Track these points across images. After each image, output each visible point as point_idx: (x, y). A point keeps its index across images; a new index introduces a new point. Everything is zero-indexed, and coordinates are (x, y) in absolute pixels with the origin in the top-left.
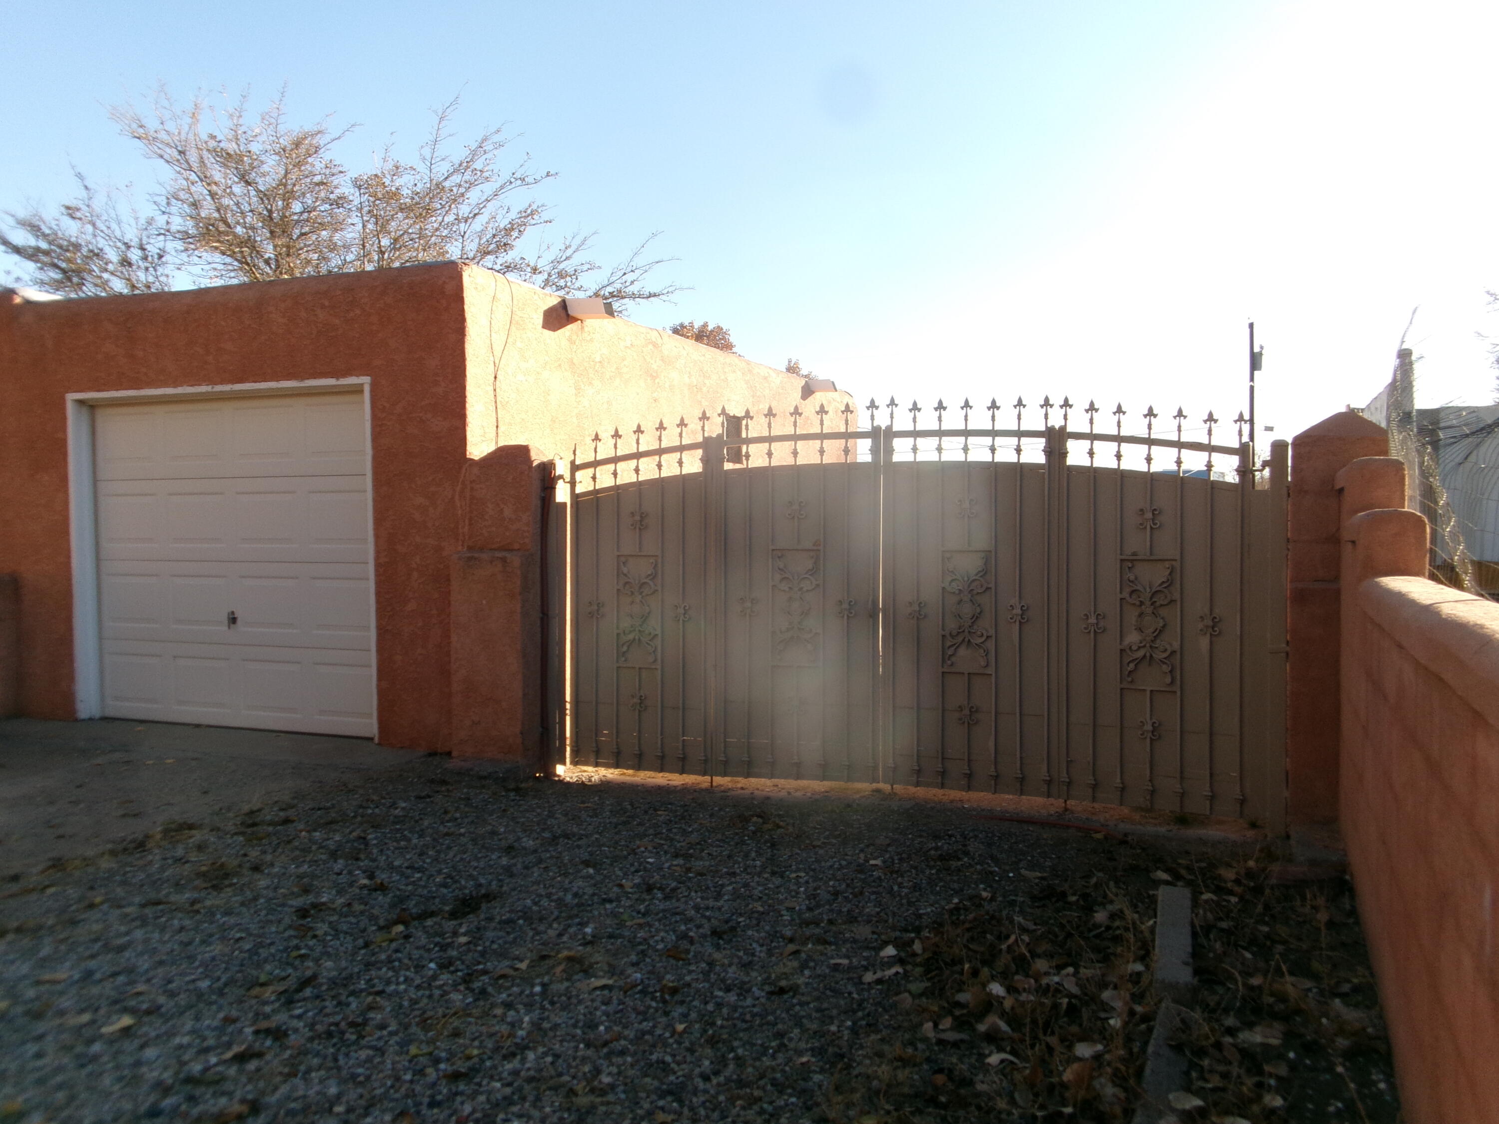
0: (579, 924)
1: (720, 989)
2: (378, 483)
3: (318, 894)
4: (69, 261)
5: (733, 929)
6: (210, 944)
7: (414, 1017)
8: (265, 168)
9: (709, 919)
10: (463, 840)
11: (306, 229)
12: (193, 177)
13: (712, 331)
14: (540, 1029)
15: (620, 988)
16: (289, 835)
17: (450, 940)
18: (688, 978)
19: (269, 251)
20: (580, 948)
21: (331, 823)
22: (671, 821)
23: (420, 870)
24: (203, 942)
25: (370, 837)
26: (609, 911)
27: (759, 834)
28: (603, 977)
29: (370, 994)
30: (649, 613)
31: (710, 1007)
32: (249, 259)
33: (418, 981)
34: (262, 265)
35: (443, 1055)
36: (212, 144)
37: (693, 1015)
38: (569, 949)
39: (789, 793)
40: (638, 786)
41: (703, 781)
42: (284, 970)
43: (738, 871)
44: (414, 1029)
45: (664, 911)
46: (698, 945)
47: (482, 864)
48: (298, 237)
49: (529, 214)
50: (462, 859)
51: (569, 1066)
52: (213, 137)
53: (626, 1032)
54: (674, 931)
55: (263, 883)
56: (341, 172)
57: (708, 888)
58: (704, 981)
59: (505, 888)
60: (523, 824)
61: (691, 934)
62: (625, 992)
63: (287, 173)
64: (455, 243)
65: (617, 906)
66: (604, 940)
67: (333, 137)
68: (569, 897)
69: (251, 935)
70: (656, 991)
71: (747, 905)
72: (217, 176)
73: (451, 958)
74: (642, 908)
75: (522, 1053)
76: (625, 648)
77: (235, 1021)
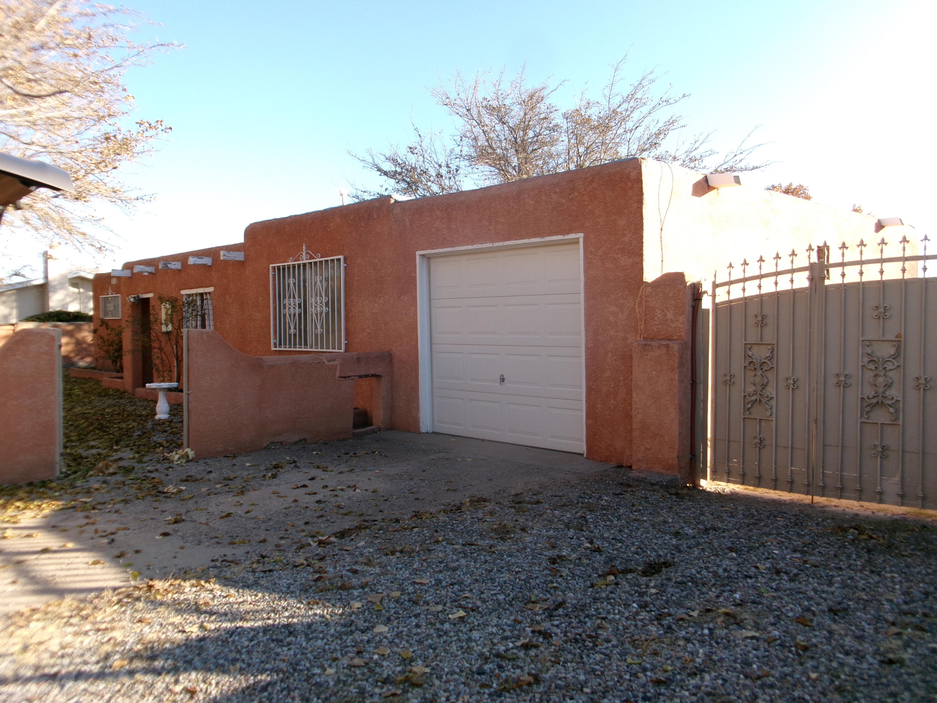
0: (730, 591)
1: (841, 652)
2: (588, 298)
3: (560, 550)
4: (411, 177)
5: (845, 609)
6: (502, 573)
7: (627, 638)
8: (513, 113)
9: (825, 600)
10: (646, 525)
11: (536, 147)
12: (474, 123)
13: (795, 189)
14: (711, 659)
15: (765, 640)
16: (540, 511)
17: (645, 590)
18: (814, 640)
19: (515, 161)
20: (733, 607)
21: (564, 505)
22: (787, 526)
23: (620, 541)
24: (498, 571)
25: (588, 517)
26: (750, 584)
27: (856, 542)
28: (750, 630)
29: (598, 618)
30: (768, 382)
31: (835, 664)
32: (504, 168)
33: (627, 614)
34: (510, 170)
35: (648, 666)
36: (485, 103)
37: (822, 668)
38: (724, 606)
39: (873, 513)
40: (758, 498)
41: (806, 499)
42: (545, 595)
43: (843, 567)
44: (627, 645)
45: (790, 589)
46: (819, 617)
47: (660, 542)
48: (531, 153)
49: (671, 123)
50: (646, 537)
51: (735, 690)
52: (485, 99)
53: (773, 672)
54: (800, 605)
55: (528, 539)
56: (556, 110)
57: (821, 576)
58: (827, 644)
59: (676, 560)
60: (684, 518)
61: (813, 608)
62: (769, 643)
63: (525, 114)
64: (623, 146)
65: (756, 582)
66: (749, 604)
67: (551, 90)
68: (721, 571)
69: (524, 570)
70: (791, 646)
71: (854, 593)
72: (487, 122)
73: (646, 602)
74: (774, 585)
75: (701, 674)
76: (749, 406)
77: (520, 622)
